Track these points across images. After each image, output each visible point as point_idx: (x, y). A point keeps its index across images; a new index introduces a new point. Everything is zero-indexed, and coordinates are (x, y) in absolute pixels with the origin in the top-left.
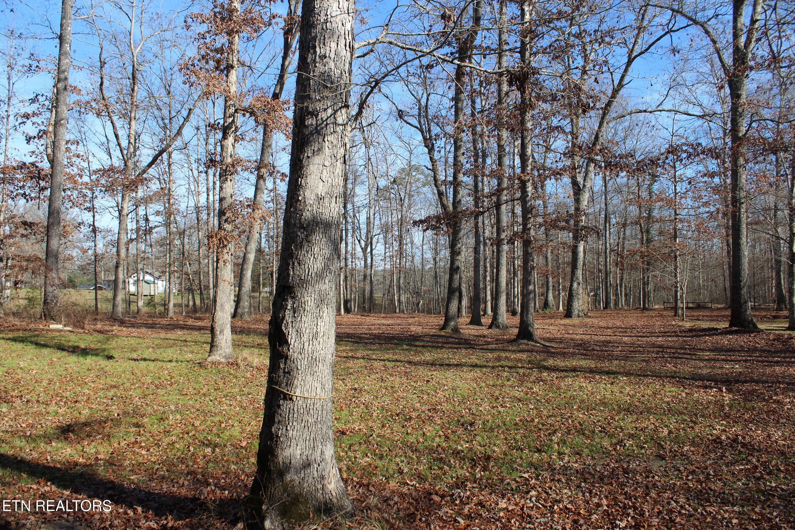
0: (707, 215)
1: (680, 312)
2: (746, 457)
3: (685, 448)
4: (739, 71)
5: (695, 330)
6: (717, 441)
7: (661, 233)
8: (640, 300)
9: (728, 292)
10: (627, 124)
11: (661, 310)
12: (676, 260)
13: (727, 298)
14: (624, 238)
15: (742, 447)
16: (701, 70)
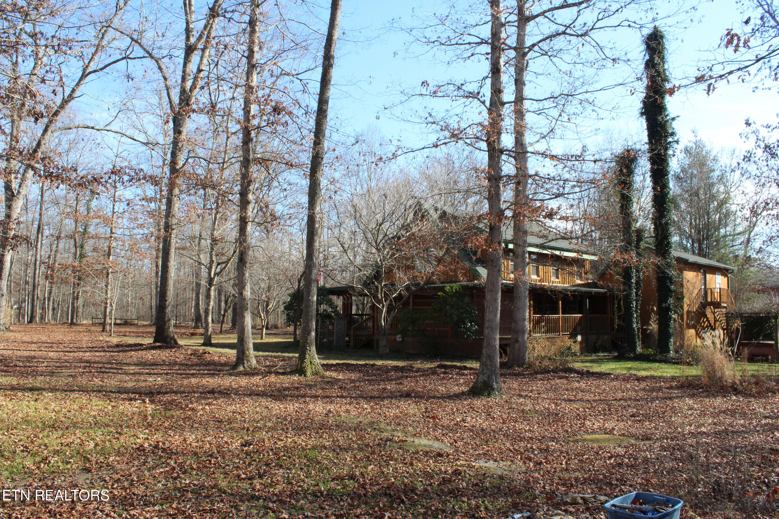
0: (140, 236)
1: (108, 328)
2: (166, 461)
3: (111, 459)
4: (184, 111)
5: (122, 346)
6: (141, 449)
7: (95, 250)
8: (68, 315)
9: (154, 310)
10: (72, 136)
11: (89, 325)
12: (107, 277)
13: (152, 316)
14: (56, 251)
15: (162, 452)
16: (150, 101)
